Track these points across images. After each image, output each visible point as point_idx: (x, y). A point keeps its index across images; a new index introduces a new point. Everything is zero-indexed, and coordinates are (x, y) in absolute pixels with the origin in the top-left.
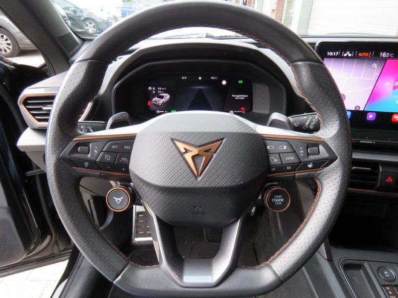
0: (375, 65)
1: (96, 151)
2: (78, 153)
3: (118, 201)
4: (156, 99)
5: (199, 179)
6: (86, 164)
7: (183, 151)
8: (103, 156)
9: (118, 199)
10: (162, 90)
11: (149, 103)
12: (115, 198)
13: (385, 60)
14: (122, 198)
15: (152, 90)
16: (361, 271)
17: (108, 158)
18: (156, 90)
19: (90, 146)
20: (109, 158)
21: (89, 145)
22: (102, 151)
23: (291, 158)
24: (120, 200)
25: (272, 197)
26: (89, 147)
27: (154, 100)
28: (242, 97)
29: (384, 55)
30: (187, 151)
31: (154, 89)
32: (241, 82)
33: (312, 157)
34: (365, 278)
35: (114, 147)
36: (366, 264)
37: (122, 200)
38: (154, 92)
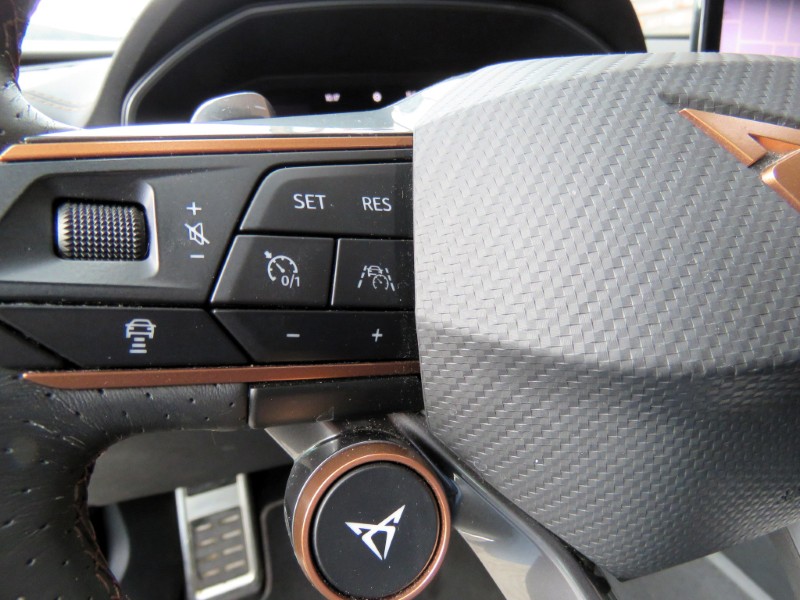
1: (197, 234)
2: (57, 253)
3: (380, 538)
6: (140, 333)
8: (254, 265)
9: (374, 529)
12: (356, 527)
14: (397, 516)
17: (283, 270)
19: (148, 199)
20: (289, 269)
21: (136, 190)
22: (236, 231)
24: (391, 532)
26: (141, 208)
35: (304, 202)
37: (401, 527)
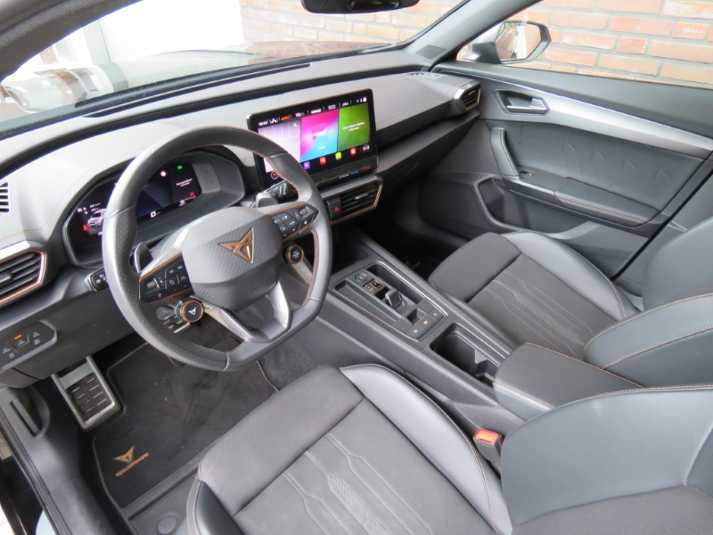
0: (295, 125)
1: (161, 282)
4: (92, 220)
5: (252, 262)
6: (160, 295)
7: (231, 248)
8: (168, 283)
10: (95, 207)
11: (85, 228)
13: (300, 118)
14: (195, 309)
15: (83, 211)
16: (347, 286)
17: (172, 282)
18: (89, 209)
19: (154, 279)
22: (165, 279)
23: (293, 223)
25: (292, 254)
27: (89, 222)
28: (187, 182)
29: (298, 115)
30: (234, 247)
31: (85, 209)
32: (180, 167)
33: (305, 217)
34: (352, 290)
35: (171, 272)
36: (347, 279)
38: (86, 213)
